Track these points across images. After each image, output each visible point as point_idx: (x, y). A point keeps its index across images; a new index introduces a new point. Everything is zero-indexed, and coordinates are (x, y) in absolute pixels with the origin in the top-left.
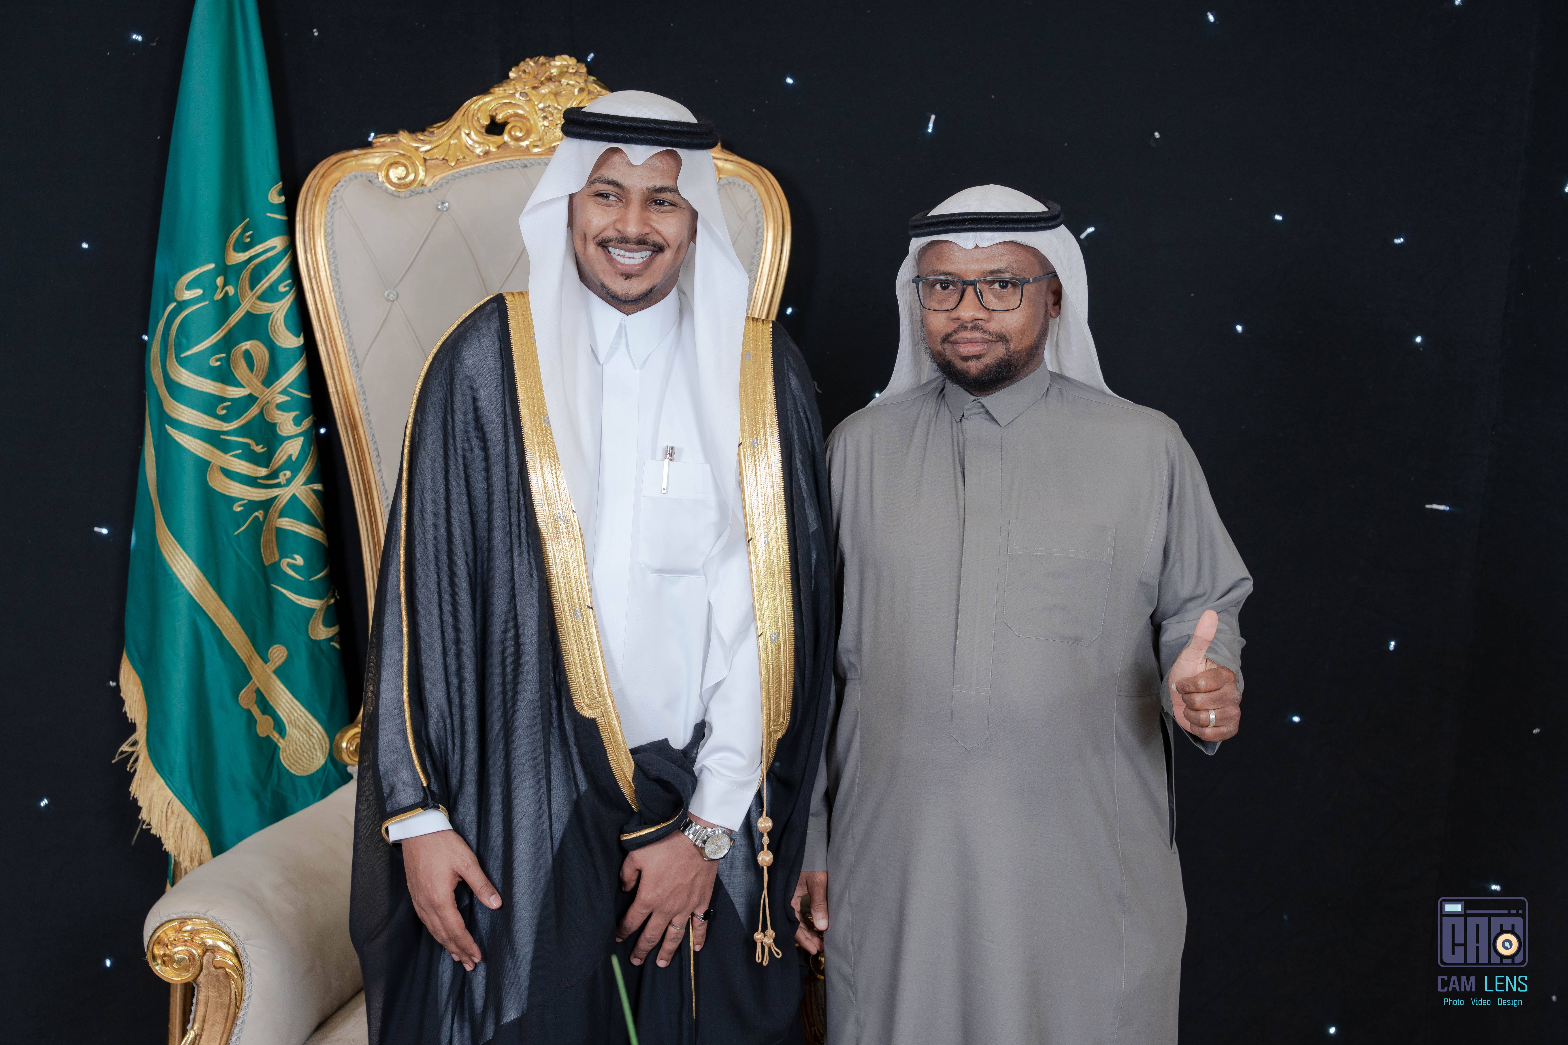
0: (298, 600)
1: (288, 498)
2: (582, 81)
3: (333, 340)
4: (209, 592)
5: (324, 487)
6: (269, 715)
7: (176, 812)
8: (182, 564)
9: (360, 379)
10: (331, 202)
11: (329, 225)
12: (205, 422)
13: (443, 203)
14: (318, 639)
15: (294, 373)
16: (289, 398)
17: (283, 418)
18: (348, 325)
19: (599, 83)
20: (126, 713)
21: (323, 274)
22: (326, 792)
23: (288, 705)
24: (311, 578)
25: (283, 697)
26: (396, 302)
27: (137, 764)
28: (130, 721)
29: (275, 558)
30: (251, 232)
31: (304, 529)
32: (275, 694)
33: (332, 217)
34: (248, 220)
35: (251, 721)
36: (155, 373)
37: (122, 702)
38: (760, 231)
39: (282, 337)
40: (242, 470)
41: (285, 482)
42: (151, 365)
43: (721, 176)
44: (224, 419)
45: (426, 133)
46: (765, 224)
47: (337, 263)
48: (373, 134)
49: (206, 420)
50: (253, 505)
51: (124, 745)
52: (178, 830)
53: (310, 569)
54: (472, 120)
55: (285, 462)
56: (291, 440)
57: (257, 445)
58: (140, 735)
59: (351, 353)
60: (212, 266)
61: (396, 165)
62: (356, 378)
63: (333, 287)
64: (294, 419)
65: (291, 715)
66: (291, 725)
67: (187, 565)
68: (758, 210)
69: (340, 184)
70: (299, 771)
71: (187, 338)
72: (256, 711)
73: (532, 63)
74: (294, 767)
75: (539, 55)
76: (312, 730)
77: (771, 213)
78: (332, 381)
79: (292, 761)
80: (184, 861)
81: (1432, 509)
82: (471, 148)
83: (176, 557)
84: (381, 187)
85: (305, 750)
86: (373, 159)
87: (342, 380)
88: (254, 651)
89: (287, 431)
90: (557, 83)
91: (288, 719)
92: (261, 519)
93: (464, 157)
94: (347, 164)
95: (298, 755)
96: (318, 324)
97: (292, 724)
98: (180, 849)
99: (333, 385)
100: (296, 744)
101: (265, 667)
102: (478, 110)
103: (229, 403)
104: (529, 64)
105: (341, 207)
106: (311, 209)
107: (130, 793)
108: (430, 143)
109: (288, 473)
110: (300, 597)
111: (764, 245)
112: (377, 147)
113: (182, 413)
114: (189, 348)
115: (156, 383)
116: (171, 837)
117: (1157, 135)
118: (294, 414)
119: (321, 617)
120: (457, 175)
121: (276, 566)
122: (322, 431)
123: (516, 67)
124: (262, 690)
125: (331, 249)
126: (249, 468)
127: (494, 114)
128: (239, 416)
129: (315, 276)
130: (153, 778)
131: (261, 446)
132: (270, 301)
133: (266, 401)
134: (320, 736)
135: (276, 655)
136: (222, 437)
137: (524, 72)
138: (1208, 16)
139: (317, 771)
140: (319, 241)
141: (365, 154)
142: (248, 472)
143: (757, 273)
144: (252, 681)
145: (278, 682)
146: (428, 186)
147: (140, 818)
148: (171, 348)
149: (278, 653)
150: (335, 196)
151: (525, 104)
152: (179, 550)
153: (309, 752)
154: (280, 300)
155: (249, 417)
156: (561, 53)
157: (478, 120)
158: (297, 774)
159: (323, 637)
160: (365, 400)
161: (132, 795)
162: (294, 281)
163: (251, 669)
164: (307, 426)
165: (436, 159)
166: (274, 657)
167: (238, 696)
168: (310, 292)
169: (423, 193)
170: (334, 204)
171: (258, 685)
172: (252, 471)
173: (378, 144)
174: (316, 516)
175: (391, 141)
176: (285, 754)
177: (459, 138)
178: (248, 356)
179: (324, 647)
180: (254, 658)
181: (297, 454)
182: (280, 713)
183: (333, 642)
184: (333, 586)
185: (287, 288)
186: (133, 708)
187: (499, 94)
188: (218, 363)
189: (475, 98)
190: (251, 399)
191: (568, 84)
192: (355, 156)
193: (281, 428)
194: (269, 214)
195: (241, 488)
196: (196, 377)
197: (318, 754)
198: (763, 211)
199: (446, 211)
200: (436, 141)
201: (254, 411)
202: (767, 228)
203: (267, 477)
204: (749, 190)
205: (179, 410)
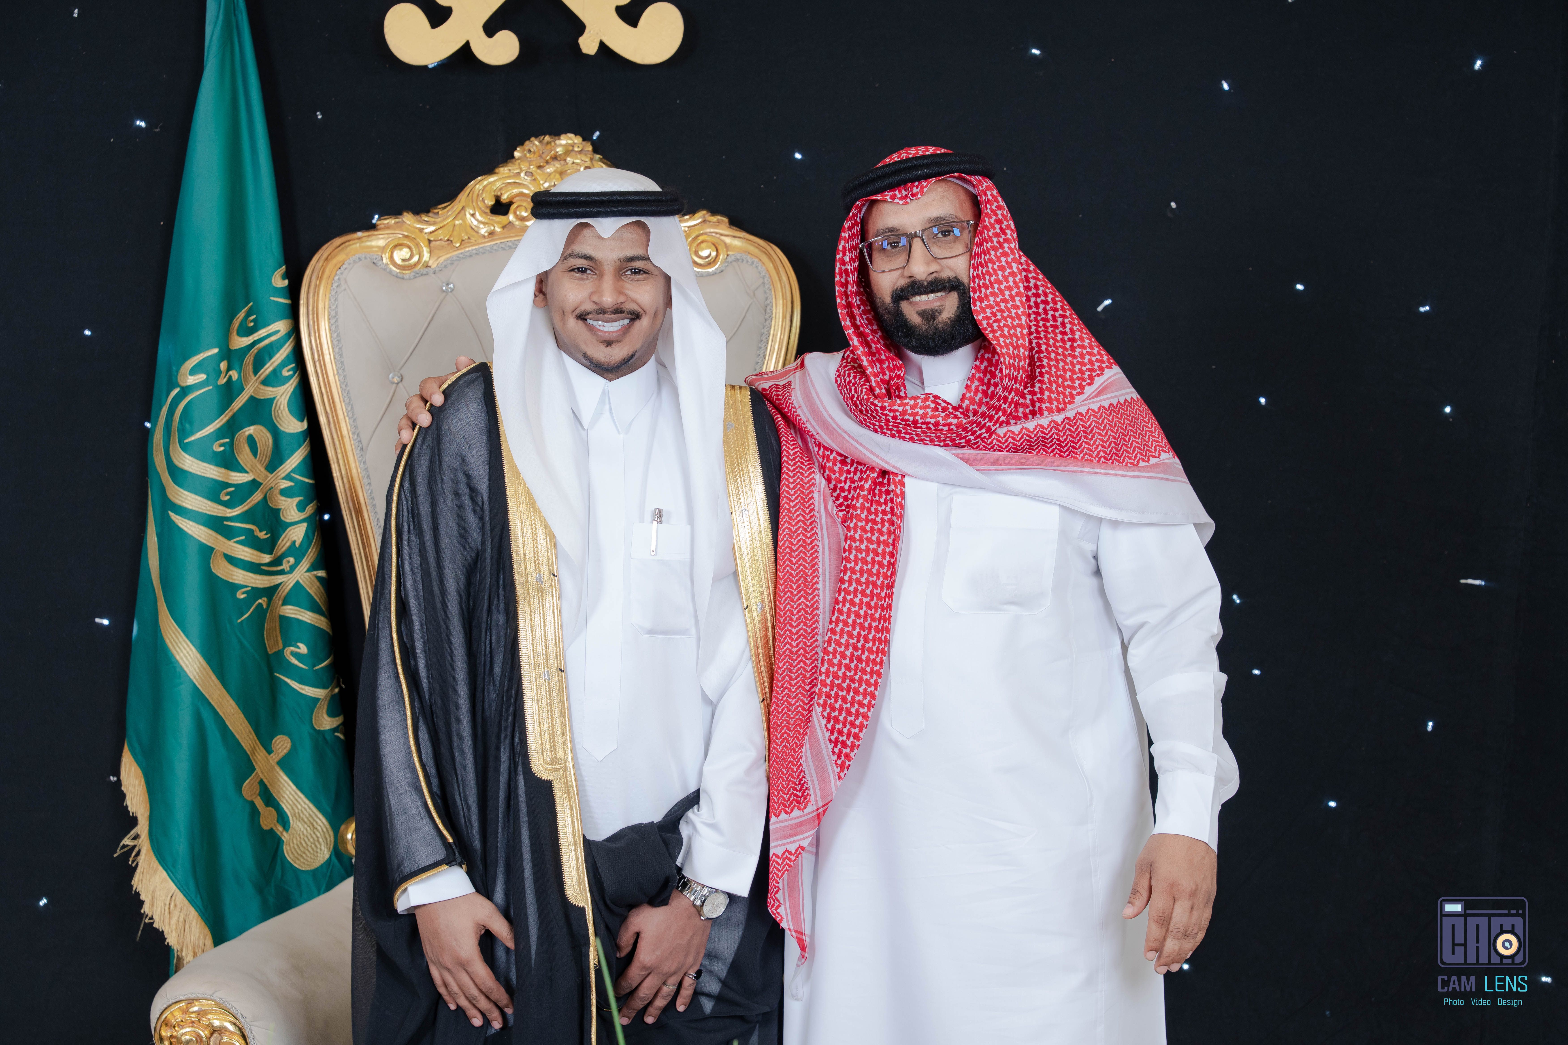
0: (302, 689)
1: (292, 585)
2: (587, 160)
3: (337, 423)
4: (213, 681)
5: (328, 573)
6: (273, 807)
7: (179, 906)
8: (185, 652)
9: (364, 462)
10: (335, 285)
11: (333, 307)
12: (209, 508)
13: (448, 284)
14: (322, 729)
15: (296, 459)
16: (292, 484)
17: (286, 503)
18: (352, 408)
19: (605, 161)
20: (127, 807)
21: (327, 358)
22: (330, 886)
23: (291, 797)
24: (315, 666)
25: (287, 789)
26: (400, 384)
27: (139, 858)
28: (131, 815)
29: (279, 646)
30: (254, 317)
31: (307, 617)
32: (279, 786)
33: (336, 300)
34: (251, 304)
35: (254, 813)
36: (158, 460)
37: (123, 796)
38: (768, 308)
39: (286, 422)
40: (245, 556)
41: (288, 569)
42: (154, 452)
43: (729, 253)
44: (227, 504)
45: (430, 214)
46: (774, 300)
47: (341, 346)
48: (377, 216)
49: (209, 506)
50: (257, 593)
51: (126, 839)
52: (181, 924)
53: (314, 657)
54: (477, 200)
55: (289, 548)
56: (295, 526)
57: (261, 531)
58: (142, 828)
59: (356, 437)
60: (216, 350)
61: (400, 247)
62: (360, 462)
63: (337, 370)
64: (297, 505)
65: (295, 808)
66: (294, 818)
67: (190, 653)
68: (767, 286)
69: (344, 266)
70: (303, 866)
71: (191, 423)
72: (259, 803)
73: (537, 143)
74: (297, 862)
75: (544, 134)
76: (317, 823)
77: (780, 290)
78: (336, 465)
79: (296, 854)
80: (186, 955)
81: (1467, 584)
82: (476, 229)
83: (179, 645)
84: (385, 269)
85: (309, 843)
86: (377, 241)
87: (347, 464)
88: (257, 741)
89: (290, 517)
90: (562, 162)
91: (292, 811)
92: (265, 607)
93: (469, 238)
94: (351, 247)
95: (302, 849)
96: (322, 407)
97: (296, 817)
98: (183, 944)
99: (337, 469)
100: (300, 837)
101: (269, 757)
102: (483, 190)
103: (232, 489)
104: (535, 144)
105: (345, 289)
106: (315, 292)
107: (132, 886)
108: (434, 224)
109: (292, 560)
110: (303, 687)
111: (773, 322)
112: (381, 229)
113: (186, 499)
114: (192, 433)
115: (159, 470)
116: (174, 931)
117: (1173, 205)
118: (297, 500)
119: (326, 707)
120: (461, 256)
121: (279, 654)
122: (326, 517)
123: (521, 147)
124: (265, 781)
125: (335, 332)
126: (253, 554)
127: (499, 194)
128: (242, 501)
129: (319, 360)
130: (156, 871)
131: (265, 532)
132: (273, 386)
133: (269, 487)
134: (325, 830)
135: (279, 746)
136: (225, 523)
137: (530, 151)
138: (1222, 85)
139: (322, 865)
140: (323, 324)
141: (369, 236)
142: (252, 558)
143: (766, 351)
144: (255, 772)
145: (282, 774)
146: (432, 267)
147: (142, 911)
148: (175, 434)
149: (282, 743)
150: (339, 279)
151: (530, 183)
152: (182, 638)
153: (313, 846)
154: (284, 384)
155: (253, 502)
156: (566, 133)
157: (483, 200)
158: (301, 868)
159: (328, 728)
160: (369, 484)
161: (134, 889)
162: (297, 365)
163: (254, 760)
164: (311, 512)
165: (441, 240)
166: (278, 747)
167: (241, 787)
168: (314, 375)
169: (427, 274)
170: (337, 286)
171: (261, 776)
172: (255, 557)
173: (382, 226)
174: (320, 603)
175: (395, 223)
176: (288, 848)
177: (464, 219)
178: (251, 441)
179: (328, 737)
180: (257, 748)
181: (301, 540)
182: (283, 806)
183: (338, 732)
184: (337, 676)
185: (291, 373)
186: (134, 802)
187: (504, 173)
188: (222, 449)
189: (479, 178)
190: (255, 485)
191: (573, 163)
192: (359, 238)
193: (285, 514)
194: (272, 298)
195: (244, 575)
196: (200, 463)
197: (323, 847)
198: (772, 287)
199: (451, 292)
200: (441, 222)
201: (257, 497)
202: (776, 304)
203: (270, 564)
204: (757, 267)
205: (183, 496)
